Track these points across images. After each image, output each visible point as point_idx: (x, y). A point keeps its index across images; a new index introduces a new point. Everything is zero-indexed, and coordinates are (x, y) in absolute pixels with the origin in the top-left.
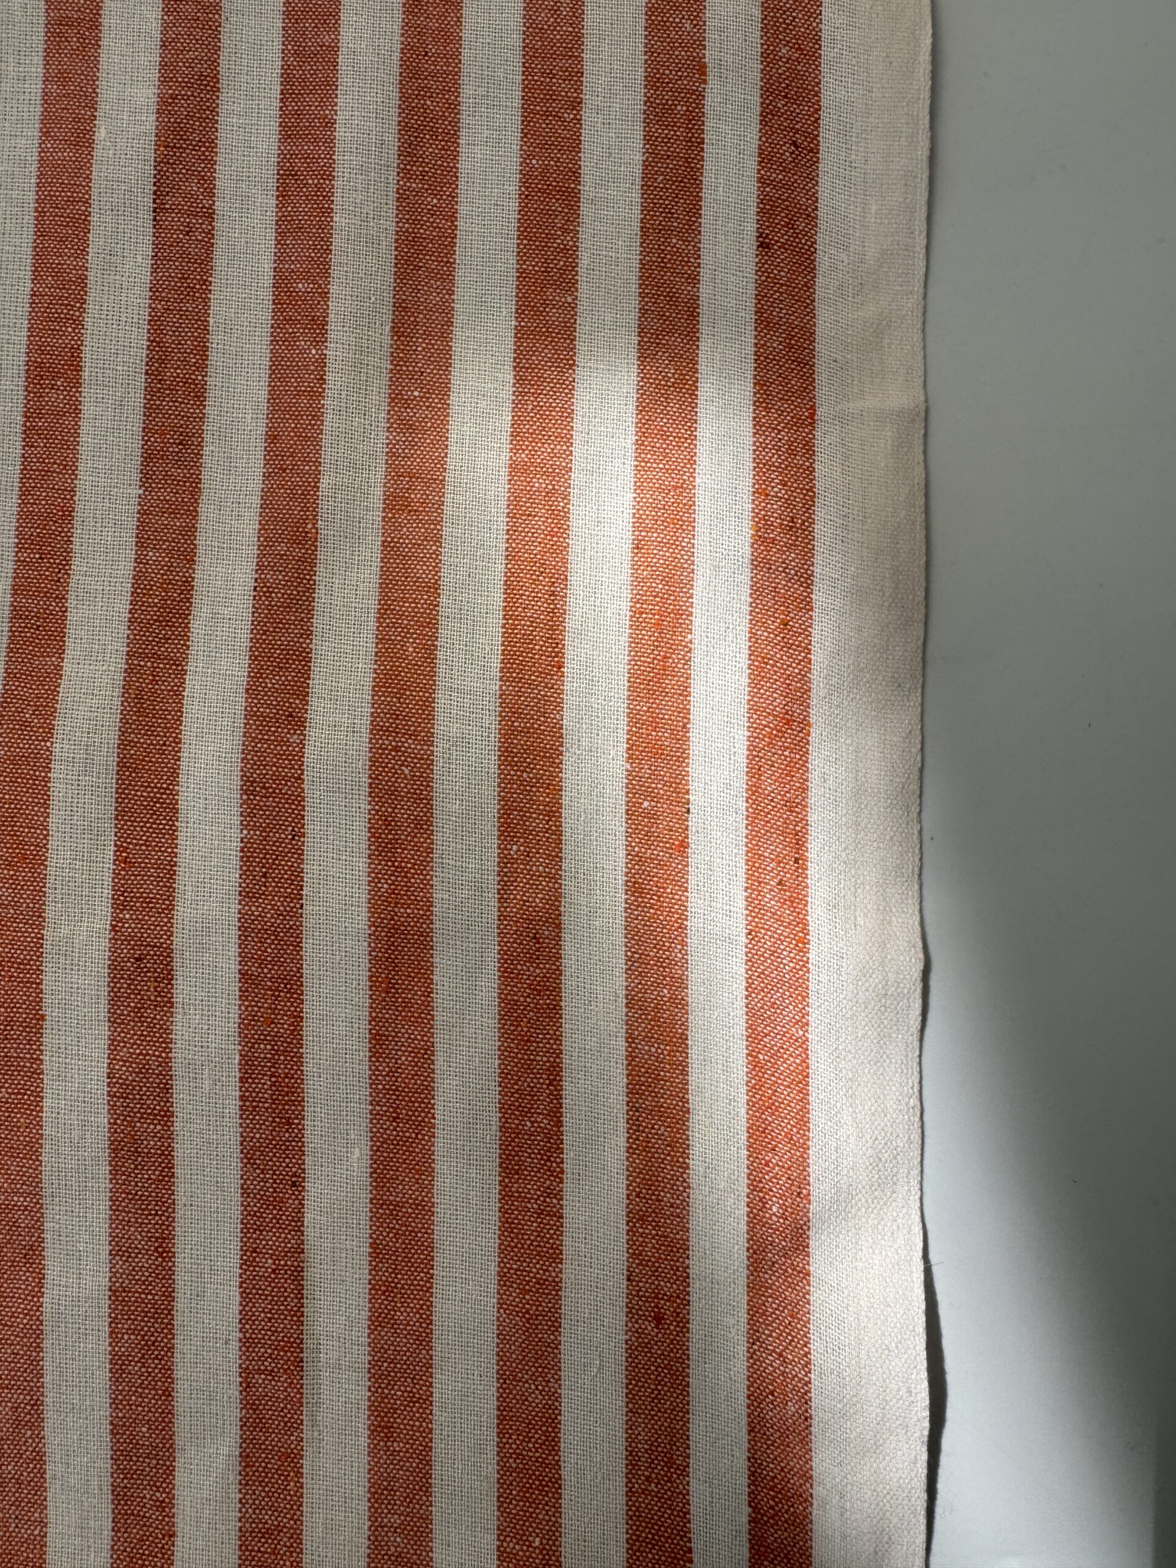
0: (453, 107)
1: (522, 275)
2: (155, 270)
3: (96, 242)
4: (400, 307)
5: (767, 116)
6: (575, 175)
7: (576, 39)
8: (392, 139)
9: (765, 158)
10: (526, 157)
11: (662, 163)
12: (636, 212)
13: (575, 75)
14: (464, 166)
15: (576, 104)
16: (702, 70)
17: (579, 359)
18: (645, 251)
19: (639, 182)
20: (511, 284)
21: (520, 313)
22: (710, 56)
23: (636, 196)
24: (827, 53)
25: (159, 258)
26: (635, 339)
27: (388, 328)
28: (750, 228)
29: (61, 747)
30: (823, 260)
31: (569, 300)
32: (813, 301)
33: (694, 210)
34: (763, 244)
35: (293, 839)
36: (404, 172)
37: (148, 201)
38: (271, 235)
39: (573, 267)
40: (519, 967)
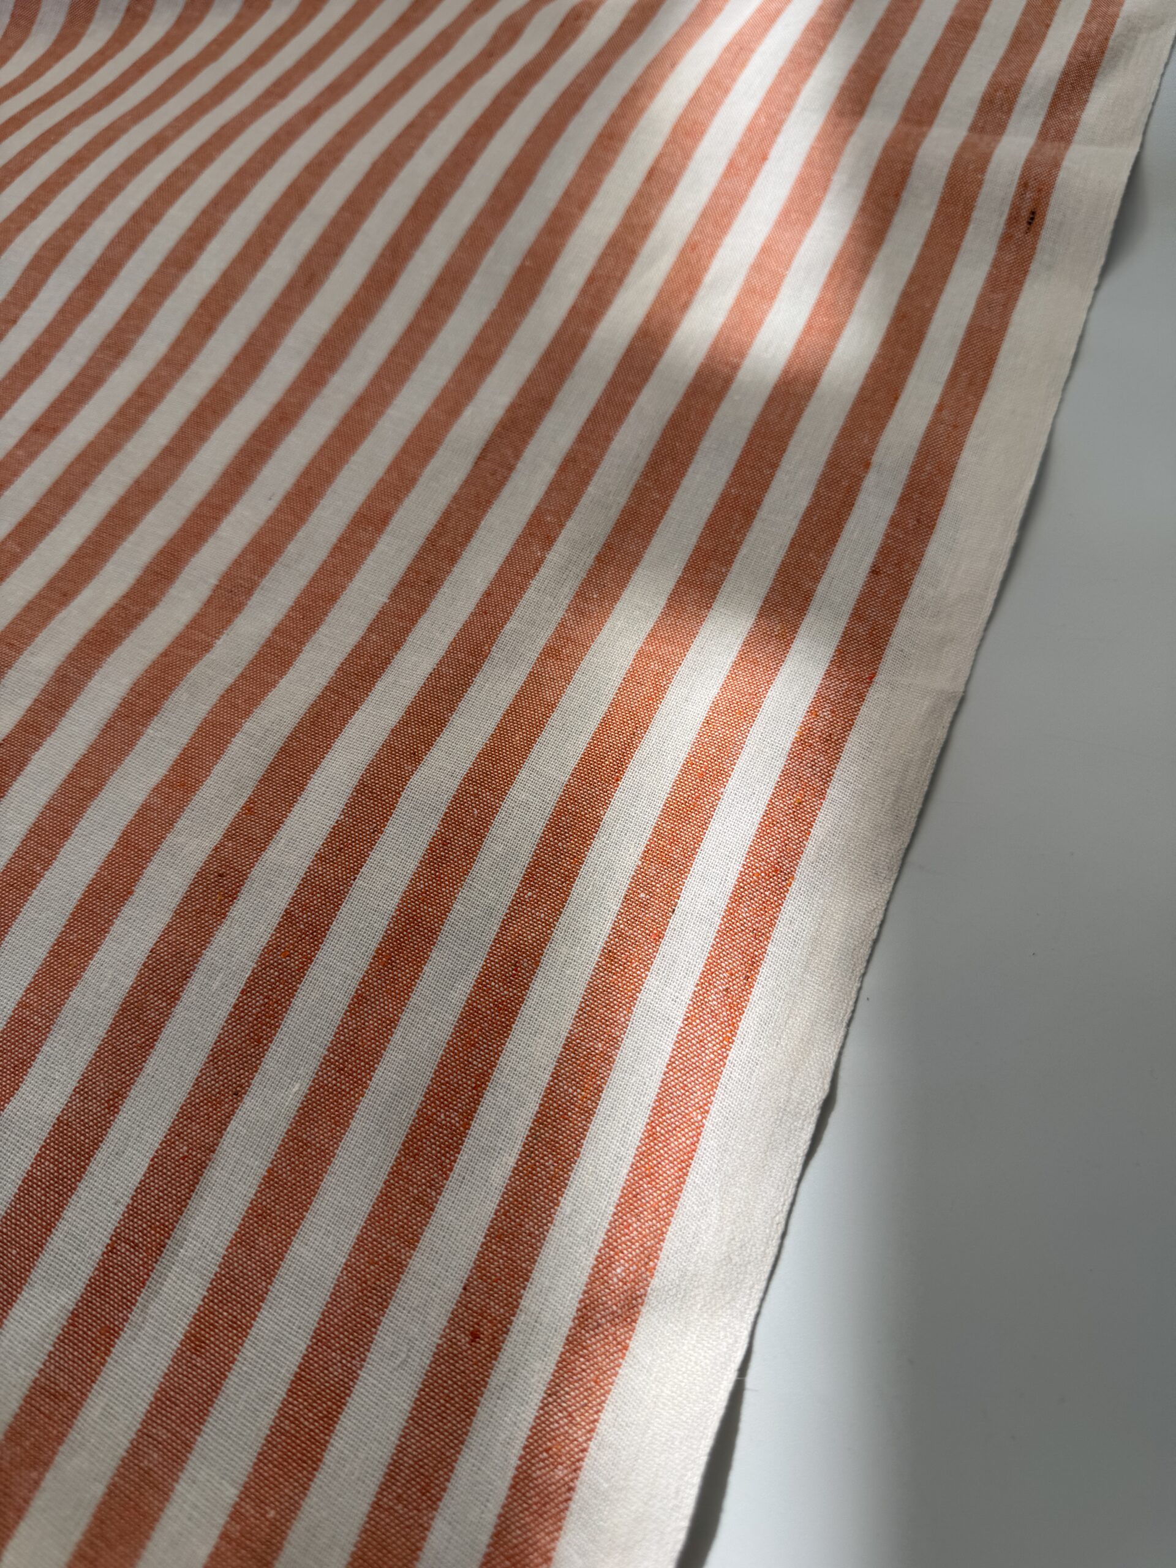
0: (692, 451)
1: (697, 549)
2: (462, 487)
3: (435, 463)
4: (608, 546)
5: (904, 500)
6: (758, 503)
7: (790, 432)
8: (645, 457)
9: (895, 523)
10: (729, 486)
11: (820, 511)
12: (791, 534)
13: (781, 450)
14: (685, 482)
15: (774, 466)
16: (867, 465)
17: (715, 606)
18: (788, 555)
19: (799, 517)
20: (689, 551)
21: (686, 569)
22: (876, 459)
23: (795, 524)
24: (958, 475)
25: (467, 483)
26: (759, 604)
27: (593, 555)
28: (869, 560)
29: (250, 725)
30: (915, 591)
31: (724, 570)
32: (899, 612)
33: (833, 540)
34: (875, 571)
35: (373, 833)
36: (645, 475)
37: (476, 451)
38: (544, 488)
39: (734, 553)
40: (493, 984)
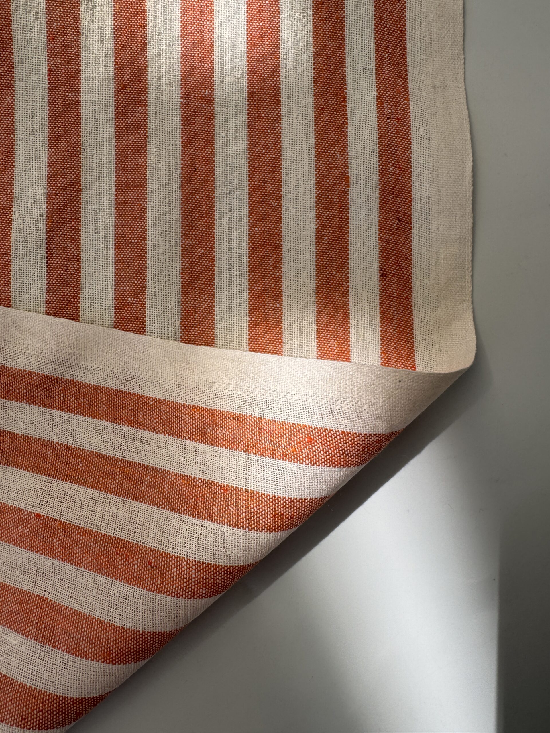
0: (211, 199)
1: (252, 293)
2: (48, 292)
3: (15, 277)
4: (186, 311)
5: (383, 204)
6: (279, 236)
7: (277, 162)
8: (178, 218)
9: (383, 227)
10: (252, 226)
11: (327, 230)
12: (313, 258)
13: (278, 181)
14: (218, 232)
15: (279, 197)
16: (347, 179)
17: (285, 338)
18: (319, 278)
19: (314, 240)
20: (246, 296)
21: (251, 313)
22: (351, 172)
23: (313, 248)
24: (415, 170)
25: (50, 284)
26: (315, 328)
27: (179, 323)
28: (376, 265)
30: (416, 283)
31: (278, 305)
32: (411, 306)
33: (345, 255)
34: (383, 275)
36: (185, 235)
37: (43, 253)
38: (112, 270)
39: (279, 287)
